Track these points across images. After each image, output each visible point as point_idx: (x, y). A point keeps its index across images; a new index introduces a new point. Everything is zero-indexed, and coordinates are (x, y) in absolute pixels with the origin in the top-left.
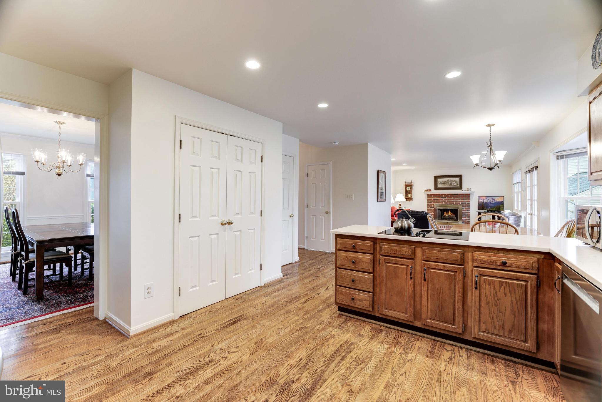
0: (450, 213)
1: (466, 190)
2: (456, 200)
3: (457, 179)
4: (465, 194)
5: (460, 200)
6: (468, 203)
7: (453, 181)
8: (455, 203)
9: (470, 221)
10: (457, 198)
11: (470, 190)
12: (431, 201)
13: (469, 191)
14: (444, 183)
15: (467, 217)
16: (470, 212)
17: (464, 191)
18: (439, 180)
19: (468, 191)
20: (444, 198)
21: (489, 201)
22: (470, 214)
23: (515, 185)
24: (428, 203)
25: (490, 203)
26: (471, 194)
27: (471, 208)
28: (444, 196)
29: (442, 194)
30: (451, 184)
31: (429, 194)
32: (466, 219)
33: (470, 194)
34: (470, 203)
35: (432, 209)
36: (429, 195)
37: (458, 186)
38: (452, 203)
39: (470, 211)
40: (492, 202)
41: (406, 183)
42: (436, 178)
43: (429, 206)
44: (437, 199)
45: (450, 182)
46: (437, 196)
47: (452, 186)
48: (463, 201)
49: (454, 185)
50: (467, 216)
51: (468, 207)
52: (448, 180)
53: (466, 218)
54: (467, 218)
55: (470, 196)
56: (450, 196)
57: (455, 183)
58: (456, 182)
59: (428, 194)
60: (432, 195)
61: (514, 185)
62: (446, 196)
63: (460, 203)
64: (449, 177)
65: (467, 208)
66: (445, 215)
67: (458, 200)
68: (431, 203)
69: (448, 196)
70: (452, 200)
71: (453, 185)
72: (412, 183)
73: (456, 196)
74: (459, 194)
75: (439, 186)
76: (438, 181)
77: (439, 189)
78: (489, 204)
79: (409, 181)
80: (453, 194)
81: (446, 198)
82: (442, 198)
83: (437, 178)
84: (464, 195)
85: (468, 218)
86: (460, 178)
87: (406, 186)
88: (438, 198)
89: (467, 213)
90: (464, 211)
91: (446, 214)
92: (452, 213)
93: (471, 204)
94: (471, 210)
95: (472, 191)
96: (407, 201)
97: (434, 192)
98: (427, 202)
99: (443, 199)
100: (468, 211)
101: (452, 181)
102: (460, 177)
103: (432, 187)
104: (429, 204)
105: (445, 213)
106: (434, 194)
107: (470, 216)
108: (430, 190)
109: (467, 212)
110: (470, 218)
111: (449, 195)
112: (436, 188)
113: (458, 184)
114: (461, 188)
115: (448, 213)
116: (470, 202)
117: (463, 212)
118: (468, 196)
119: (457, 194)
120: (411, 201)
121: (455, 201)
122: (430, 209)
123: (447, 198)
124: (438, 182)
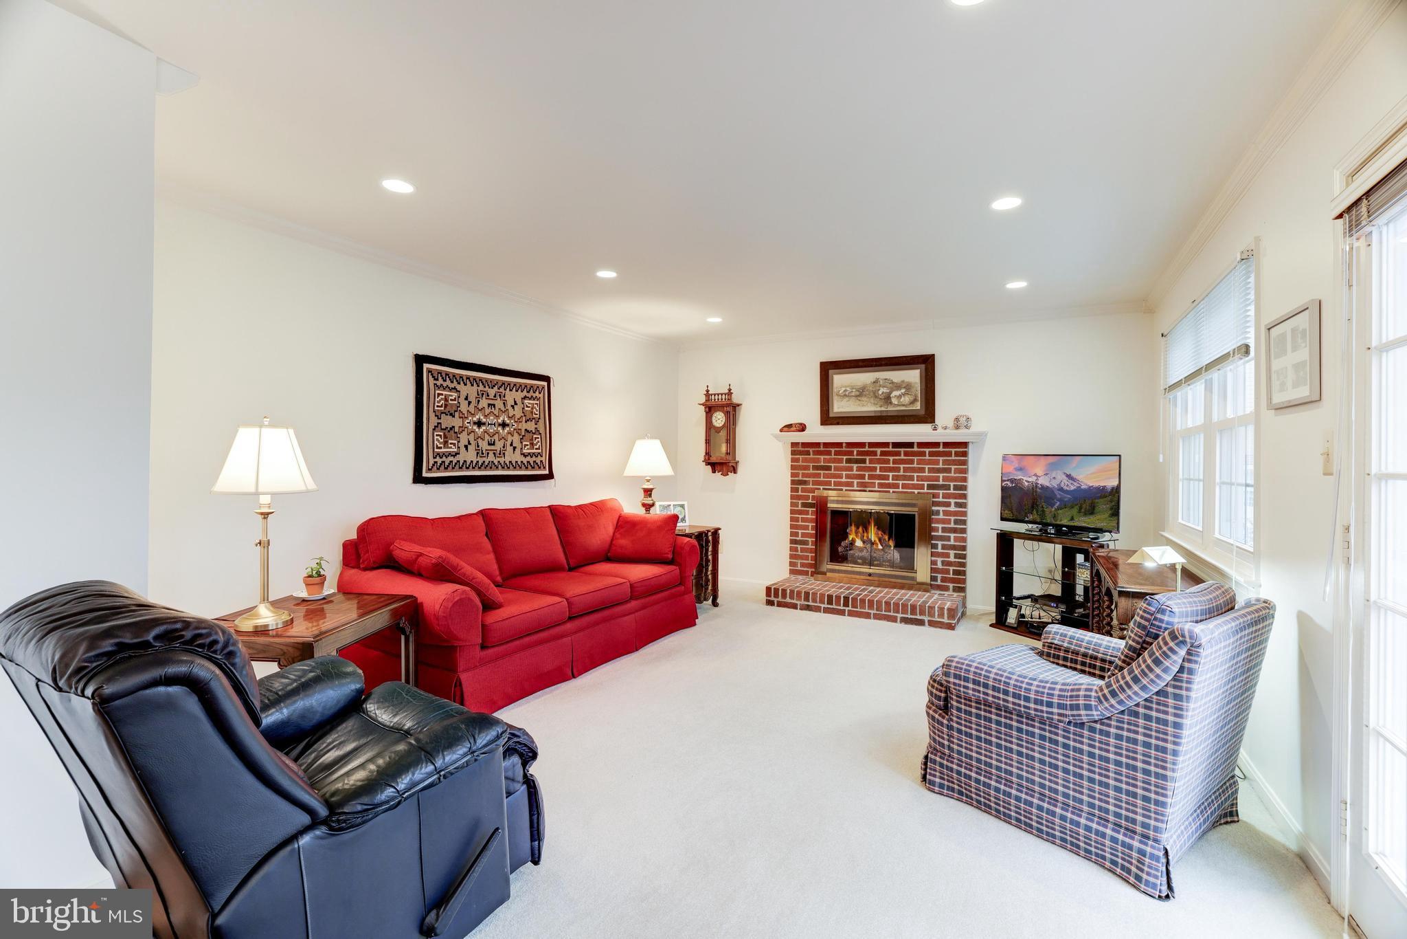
0: (873, 534)
1: (951, 424)
2: (905, 470)
3: (913, 376)
4: (946, 445)
5: (922, 470)
6: (956, 488)
7: (898, 386)
8: (904, 486)
9: (964, 573)
10: (912, 462)
11: (967, 427)
12: (804, 475)
13: (963, 431)
14: (861, 393)
15: (952, 553)
16: (964, 531)
17: (941, 430)
18: (840, 380)
19: (957, 427)
20: (857, 461)
21: (1055, 484)
22: (964, 540)
23: (1179, 394)
24: (793, 482)
25: (1061, 489)
26: (970, 446)
27: (971, 509)
28: (859, 453)
29: (850, 445)
30: (887, 399)
31: (797, 444)
32: (950, 564)
33: (965, 444)
34: (965, 488)
35: (807, 513)
36: (798, 450)
37: (918, 406)
38: (889, 486)
39: (964, 522)
40: (1065, 488)
41: (708, 394)
42: (828, 369)
43: (799, 497)
44: (829, 468)
45: (885, 390)
46: (829, 453)
47: (890, 408)
48: (937, 479)
49: (903, 402)
50: (953, 547)
51: (957, 505)
52: (876, 382)
53: (948, 555)
54: (952, 559)
55: (965, 454)
56: (883, 453)
57: (904, 394)
58: (908, 387)
59: (793, 445)
60: (811, 450)
61: (1171, 395)
62: (867, 453)
63: (922, 487)
64: (881, 365)
65: (952, 508)
66: (851, 538)
67: (914, 470)
68: (805, 483)
69: (875, 454)
70: (891, 469)
71: (895, 401)
72: (730, 393)
73: (906, 454)
74: (921, 445)
75: (839, 407)
76: (835, 385)
77: (838, 424)
78: (1057, 492)
79: (718, 388)
80: (896, 445)
81: (864, 461)
82: (848, 461)
83: (831, 372)
84: (941, 449)
85: (956, 556)
86: (926, 369)
87: (710, 409)
88: (835, 461)
89: (952, 535)
90: (940, 526)
91: (857, 533)
92: (885, 533)
93: (970, 492)
94: (971, 519)
95: (976, 427)
96: (718, 475)
97: (818, 433)
98: (788, 479)
99: (855, 466)
100: (956, 522)
101: (892, 383)
102: (926, 363)
103: (810, 413)
104: (796, 489)
105: (853, 528)
106: (818, 445)
107: (964, 548)
108: (802, 428)
109: (955, 531)
110: (964, 557)
111: (879, 450)
112: (827, 418)
113: (916, 396)
114: (927, 415)
115: (866, 529)
116: (965, 480)
117: (936, 530)
118: (957, 454)
119: (910, 445)
120: (731, 475)
121: (905, 478)
122: (800, 512)
123: (868, 464)
124: (835, 390)
